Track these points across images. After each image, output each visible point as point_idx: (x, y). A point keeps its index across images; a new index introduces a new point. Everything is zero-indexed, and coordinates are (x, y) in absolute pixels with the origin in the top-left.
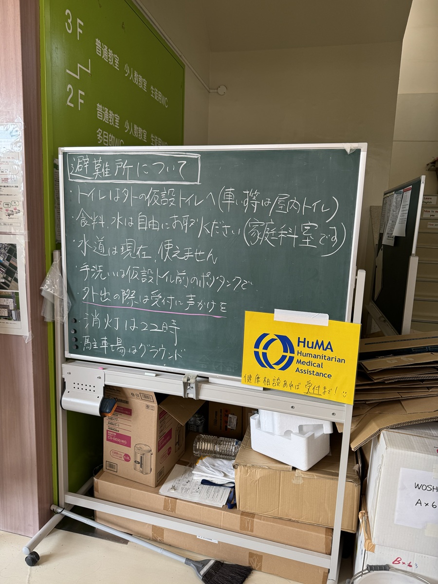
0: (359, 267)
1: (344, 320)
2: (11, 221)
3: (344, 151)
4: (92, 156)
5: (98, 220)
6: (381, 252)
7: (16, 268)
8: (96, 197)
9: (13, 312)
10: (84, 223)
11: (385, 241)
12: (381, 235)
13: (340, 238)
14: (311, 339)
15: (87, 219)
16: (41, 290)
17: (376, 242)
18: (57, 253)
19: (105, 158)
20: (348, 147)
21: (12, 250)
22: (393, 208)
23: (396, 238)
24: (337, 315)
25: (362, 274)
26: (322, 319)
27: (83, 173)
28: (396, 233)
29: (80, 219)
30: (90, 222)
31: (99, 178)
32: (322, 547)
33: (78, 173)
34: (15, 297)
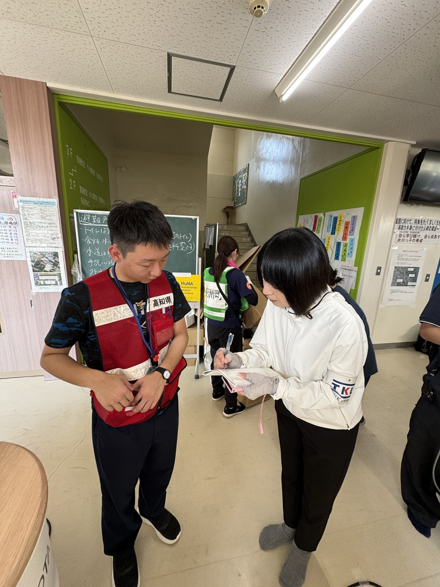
0: (199, 257)
1: (195, 274)
2: (54, 242)
3: (192, 219)
4: (91, 215)
5: (96, 241)
6: (205, 251)
7: (58, 262)
8: (94, 232)
9: (58, 282)
10: (89, 242)
11: (206, 247)
12: (205, 244)
13: (193, 247)
14: (186, 282)
15: (90, 240)
16: (71, 272)
17: (203, 247)
18: (76, 255)
19: (98, 216)
20: (193, 217)
21: (56, 255)
22: (208, 233)
23: (210, 246)
24: (193, 273)
25: (200, 259)
26: (189, 275)
27: (87, 221)
28: (209, 244)
29: (87, 241)
30: (92, 242)
31: (95, 224)
32: (194, 352)
33: (84, 221)
34: (59, 275)
